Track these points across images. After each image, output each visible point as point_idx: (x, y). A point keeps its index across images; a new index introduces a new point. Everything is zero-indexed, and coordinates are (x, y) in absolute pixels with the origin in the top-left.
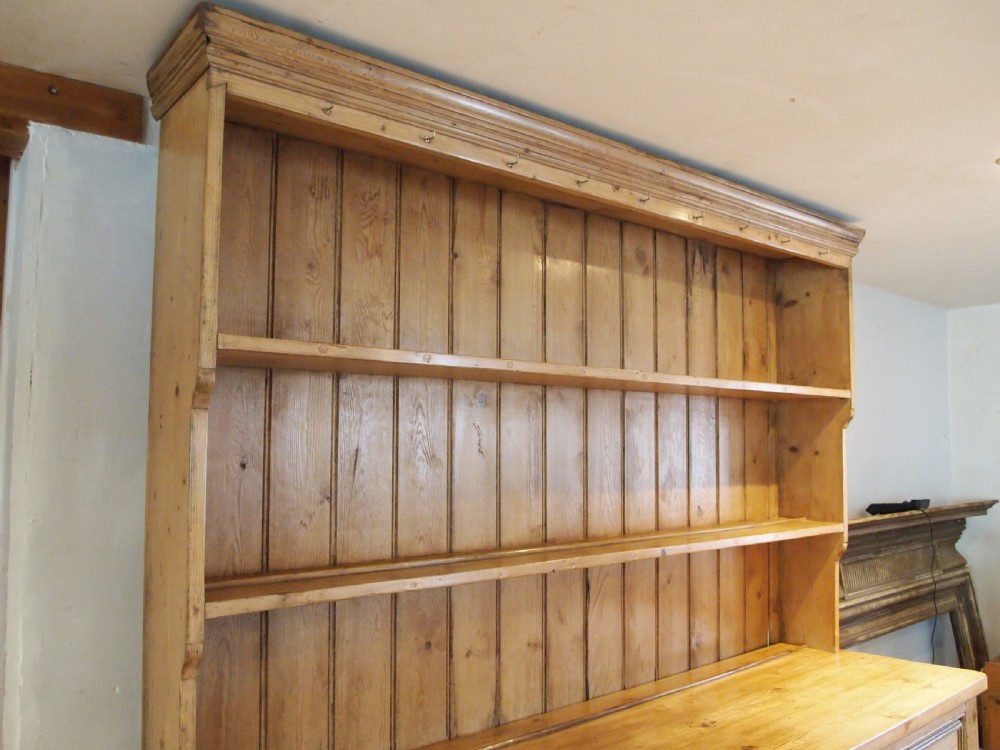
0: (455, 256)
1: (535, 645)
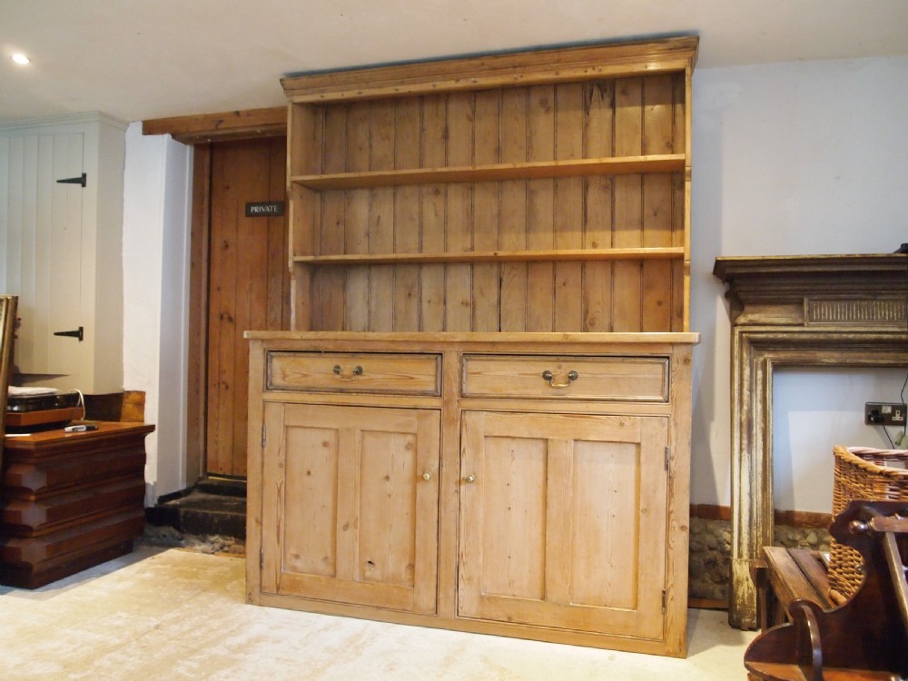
1: (467, 304)
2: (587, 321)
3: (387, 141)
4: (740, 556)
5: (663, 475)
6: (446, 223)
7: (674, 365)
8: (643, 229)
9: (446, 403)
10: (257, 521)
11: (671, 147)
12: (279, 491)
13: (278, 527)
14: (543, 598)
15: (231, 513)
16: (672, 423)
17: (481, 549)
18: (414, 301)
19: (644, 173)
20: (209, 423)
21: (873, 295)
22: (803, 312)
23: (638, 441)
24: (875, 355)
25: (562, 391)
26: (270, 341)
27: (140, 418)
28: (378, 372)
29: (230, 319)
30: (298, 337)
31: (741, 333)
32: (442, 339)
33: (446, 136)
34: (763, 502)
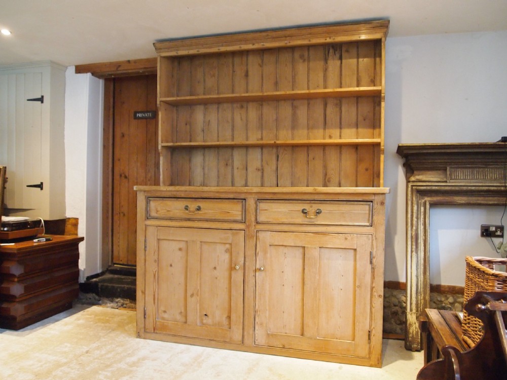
0: (234, 72)
1: (259, 170)
2: (326, 180)
3: (213, 78)
4: (411, 310)
5: (369, 266)
6: (247, 125)
7: (375, 206)
8: (357, 128)
9: (248, 227)
10: (142, 292)
11: (373, 82)
12: (155, 276)
13: (154, 296)
14: (302, 335)
15: (127, 286)
16: (374, 238)
17: (268, 308)
18: (229, 168)
19: (358, 97)
20: (114, 235)
21: (486, 165)
22: (446, 174)
23: (355, 248)
24: (487, 198)
25: (313, 220)
26: (148, 191)
27: (76, 232)
28: (210, 209)
29: (126, 177)
30: (165, 190)
31: (412, 186)
32: (245, 191)
33: (247, 75)
34: (424, 280)
